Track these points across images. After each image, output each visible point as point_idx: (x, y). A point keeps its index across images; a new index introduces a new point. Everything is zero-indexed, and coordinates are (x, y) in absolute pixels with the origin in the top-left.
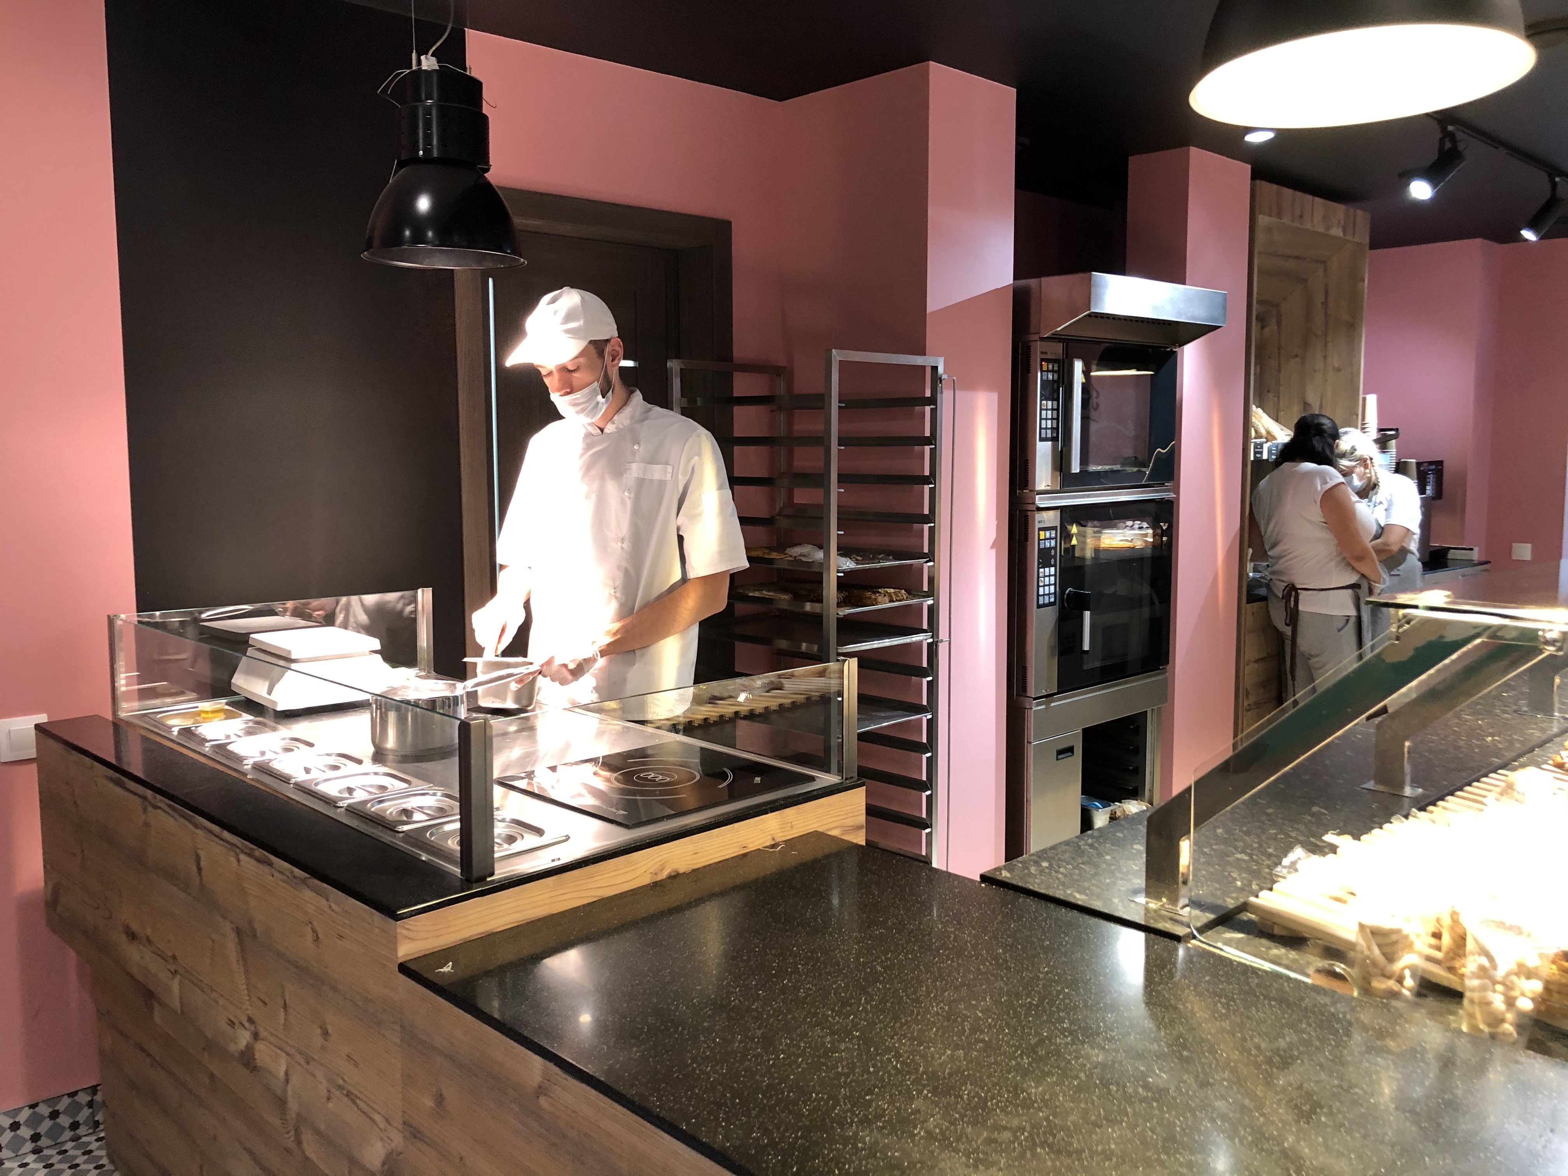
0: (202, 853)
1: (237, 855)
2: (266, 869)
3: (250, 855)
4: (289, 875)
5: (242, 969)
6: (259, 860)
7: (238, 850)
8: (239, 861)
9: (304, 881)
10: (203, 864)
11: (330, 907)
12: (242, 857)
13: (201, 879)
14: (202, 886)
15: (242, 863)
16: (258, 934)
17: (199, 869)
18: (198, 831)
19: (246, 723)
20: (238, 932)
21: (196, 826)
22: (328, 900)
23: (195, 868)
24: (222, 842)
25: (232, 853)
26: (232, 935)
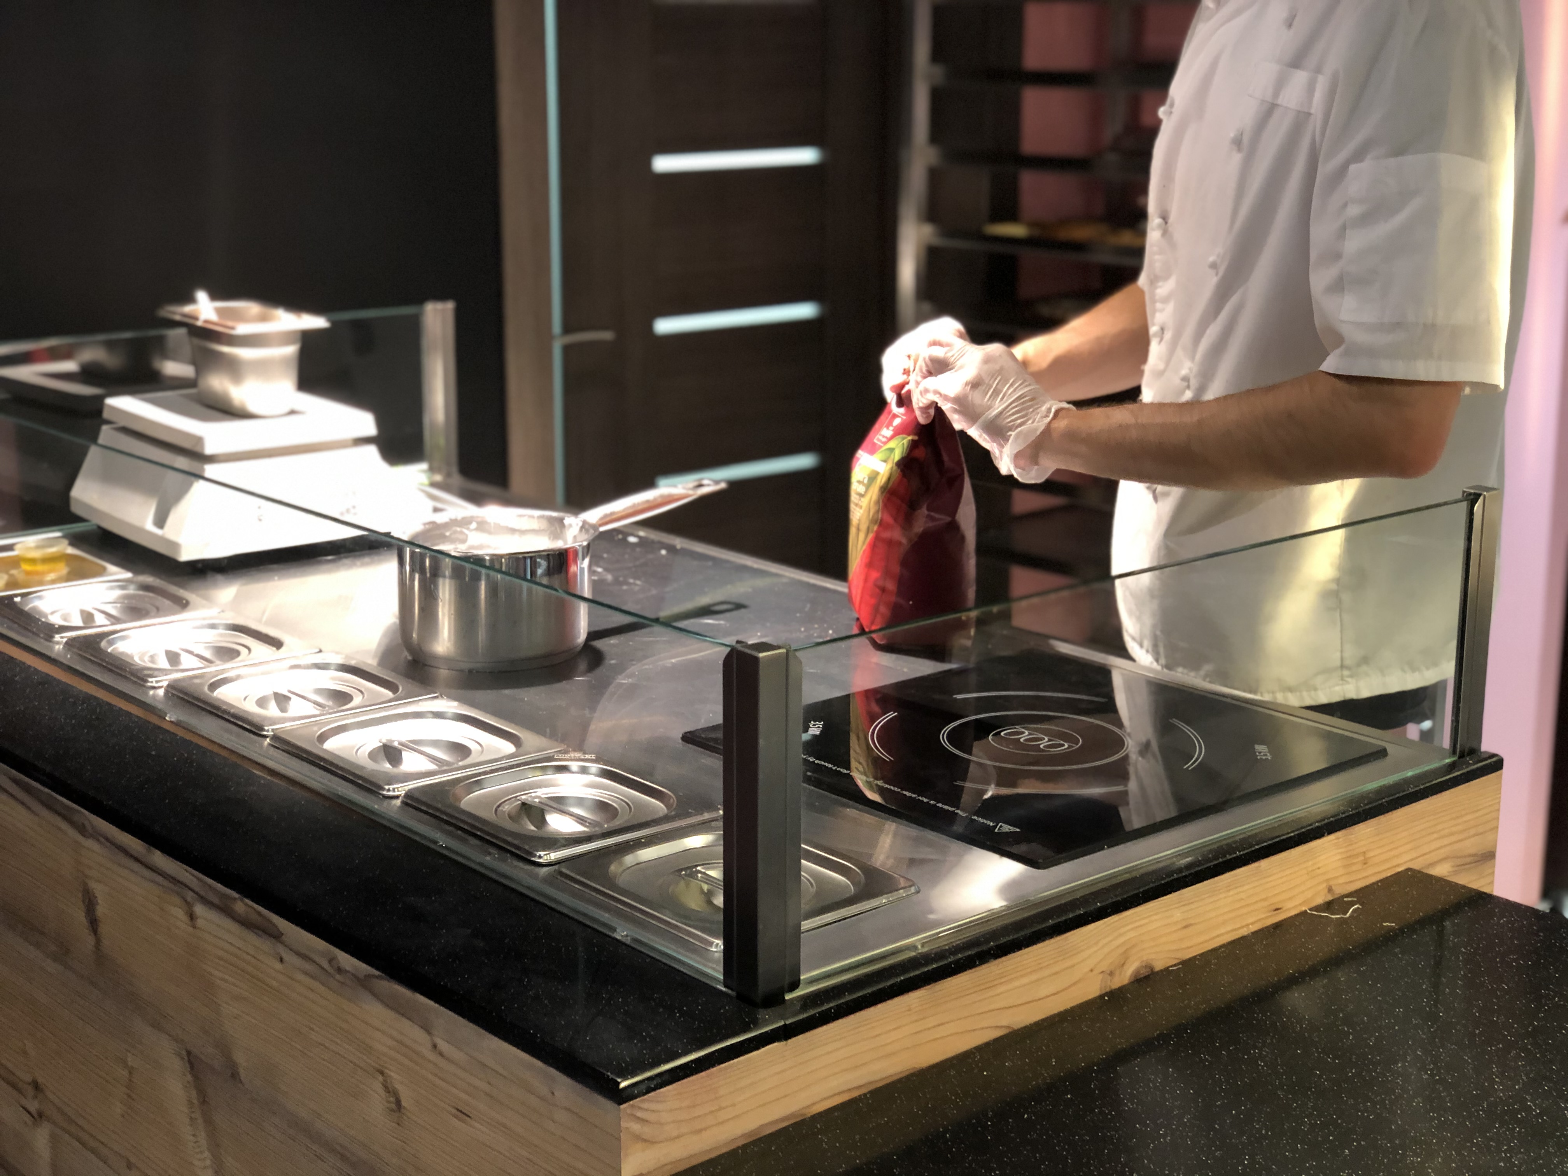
0: (99, 890)
1: (189, 905)
2: (264, 944)
3: (225, 910)
4: (325, 965)
5: (202, 1136)
6: (245, 923)
7: (190, 895)
8: (192, 917)
9: (363, 982)
10: (101, 910)
11: (435, 1046)
12: (199, 909)
13: (98, 941)
14: (100, 957)
15: (200, 922)
16: (242, 1073)
17: (94, 923)
18: (90, 843)
19: (122, 588)
20: (192, 1062)
21: (82, 830)
22: (429, 1032)
23: (80, 916)
24: (148, 873)
25: (177, 900)
26: (175, 1065)
